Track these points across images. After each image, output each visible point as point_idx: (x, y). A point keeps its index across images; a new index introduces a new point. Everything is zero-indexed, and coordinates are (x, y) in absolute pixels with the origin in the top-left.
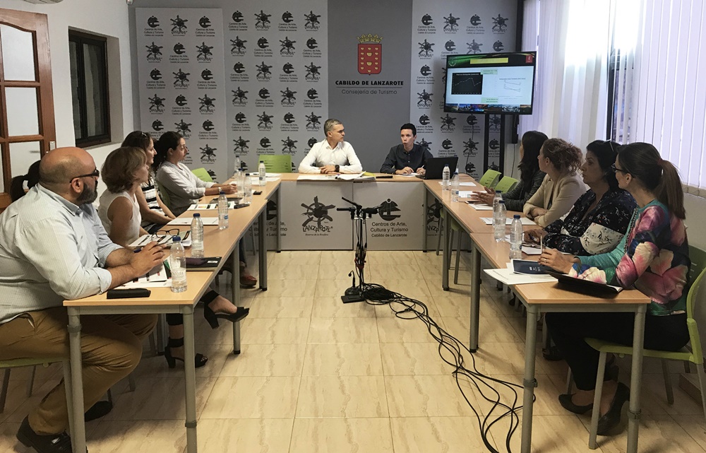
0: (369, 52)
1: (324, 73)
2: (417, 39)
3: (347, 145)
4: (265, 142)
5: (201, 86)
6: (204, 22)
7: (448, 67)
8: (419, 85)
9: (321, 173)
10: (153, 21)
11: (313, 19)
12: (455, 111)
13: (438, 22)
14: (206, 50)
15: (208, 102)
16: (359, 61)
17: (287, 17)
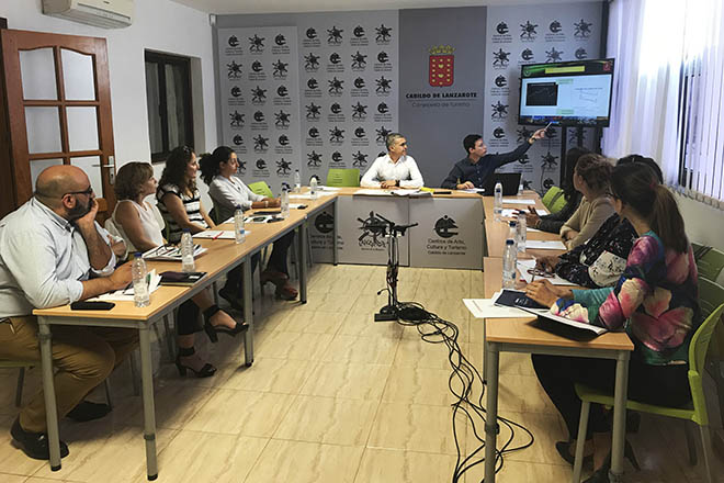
0: (441, 63)
1: (394, 85)
2: (492, 49)
3: (410, 159)
4: (336, 156)
5: (277, 102)
6: (280, 39)
7: (523, 77)
8: (493, 97)
9: (382, 187)
10: (233, 41)
11: (385, 32)
12: (529, 124)
13: (515, 30)
14: (281, 67)
15: (284, 117)
16: (431, 73)
17: (358, 31)
